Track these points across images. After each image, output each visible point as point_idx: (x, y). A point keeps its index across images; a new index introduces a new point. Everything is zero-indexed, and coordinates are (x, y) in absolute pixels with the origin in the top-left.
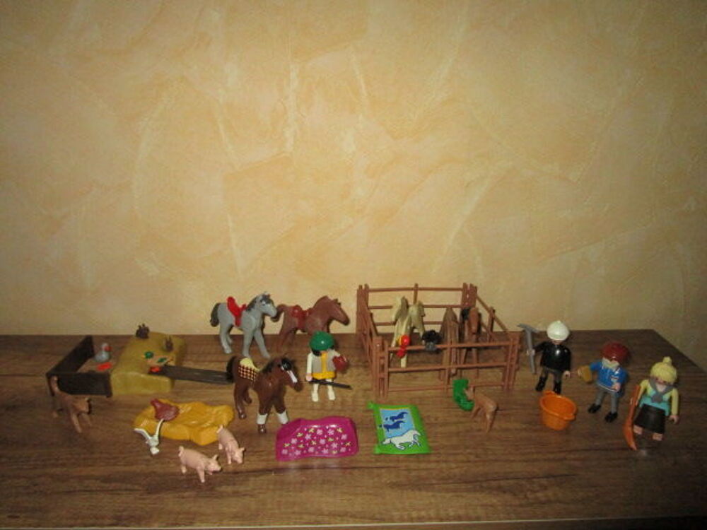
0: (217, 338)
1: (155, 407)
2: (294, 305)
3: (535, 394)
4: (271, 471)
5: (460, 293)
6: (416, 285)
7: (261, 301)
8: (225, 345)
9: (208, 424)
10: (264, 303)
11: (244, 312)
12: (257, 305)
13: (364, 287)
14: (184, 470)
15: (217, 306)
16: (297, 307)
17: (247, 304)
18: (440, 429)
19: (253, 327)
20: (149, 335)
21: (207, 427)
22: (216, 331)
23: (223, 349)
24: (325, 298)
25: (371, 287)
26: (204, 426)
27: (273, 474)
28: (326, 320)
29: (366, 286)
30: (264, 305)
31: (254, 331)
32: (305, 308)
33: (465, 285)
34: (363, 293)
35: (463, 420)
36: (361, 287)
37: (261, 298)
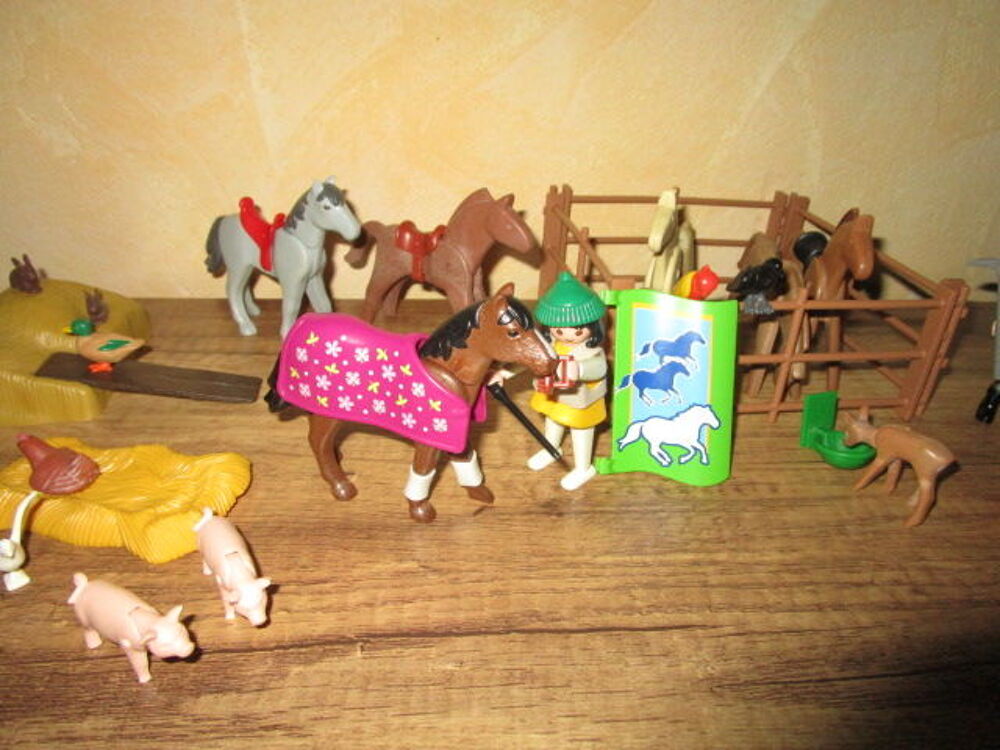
1: (31, 460)
3: (980, 428)
4: (351, 642)
7: (320, 198)
9: (176, 504)
10: (326, 201)
11: (281, 234)
12: (309, 210)
13: (560, 190)
14: (93, 641)
15: (218, 222)
16: (408, 226)
17: (287, 211)
18: (790, 516)
20: (42, 284)
21: (174, 513)
23: (236, 326)
25: (576, 193)
26: (162, 509)
27: (359, 654)
28: (483, 249)
29: (567, 189)
30: (327, 208)
31: (307, 279)
32: (426, 226)
33: (780, 196)
34: (560, 202)
35: (837, 490)
36: (554, 189)
37: (320, 189)
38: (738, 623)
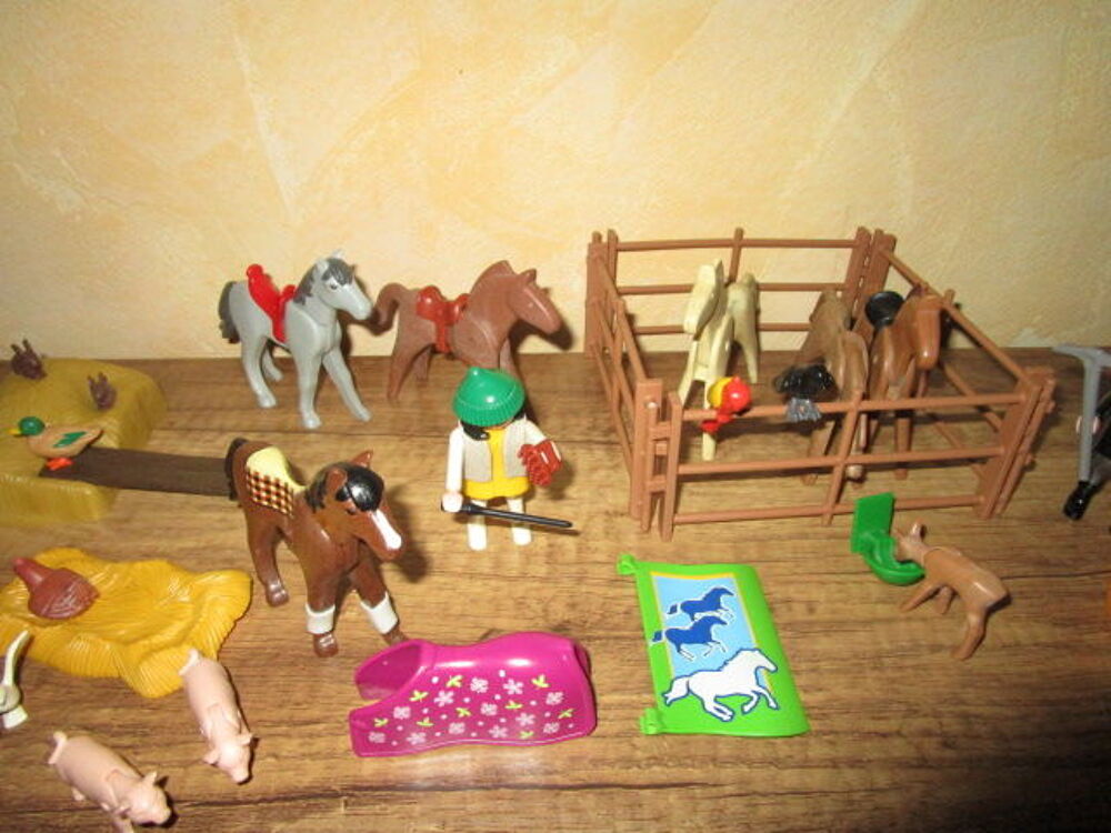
0: (237, 366)
1: (29, 584)
2: (422, 285)
4: (336, 795)
5: (848, 252)
6: (740, 233)
7: (326, 277)
8: (258, 386)
10: (333, 281)
11: (291, 307)
12: (316, 287)
13: (605, 240)
14: (79, 797)
15: (229, 286)
16: (431, 291)
17: (296, 283)
18: (823, 644)
19: (316, 347)
20: (45, 368)
21: (166, 646)
22: (233, 351)
24: (501, 267)
25: (624, 238)
27: (342, 810)
28: (506, 325)
29: (612, 235)
30: (333, 287)
31: (323, 354)
32: (451, 293)
33: (862, 232)
34: (605, 253)
35: (883, 610)
36: (597, 237)
37: (324, 267)
38: (742, 782)
